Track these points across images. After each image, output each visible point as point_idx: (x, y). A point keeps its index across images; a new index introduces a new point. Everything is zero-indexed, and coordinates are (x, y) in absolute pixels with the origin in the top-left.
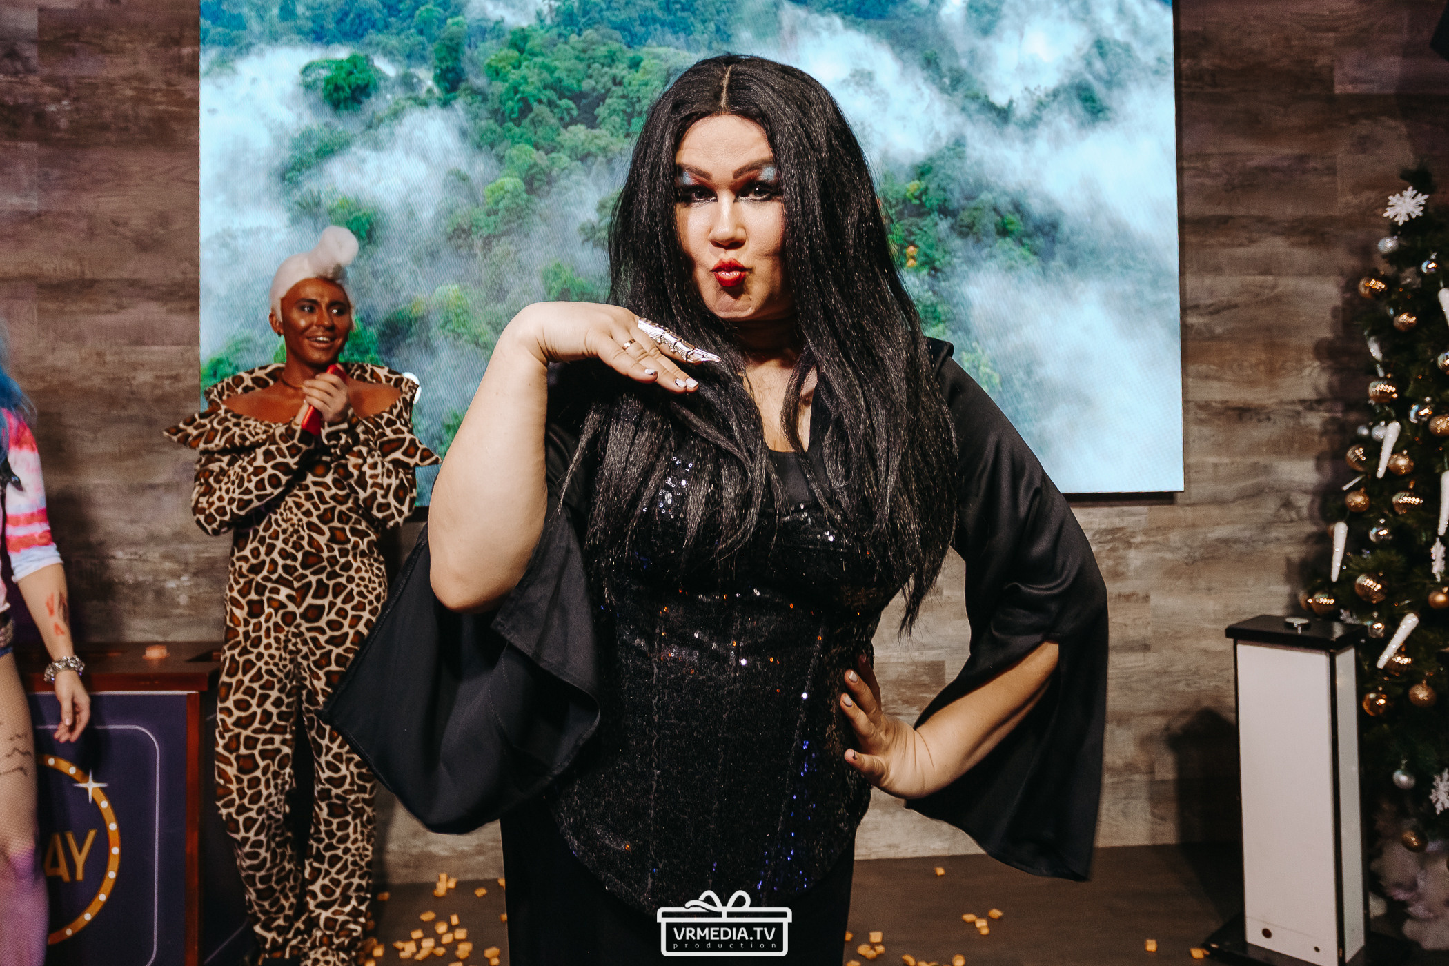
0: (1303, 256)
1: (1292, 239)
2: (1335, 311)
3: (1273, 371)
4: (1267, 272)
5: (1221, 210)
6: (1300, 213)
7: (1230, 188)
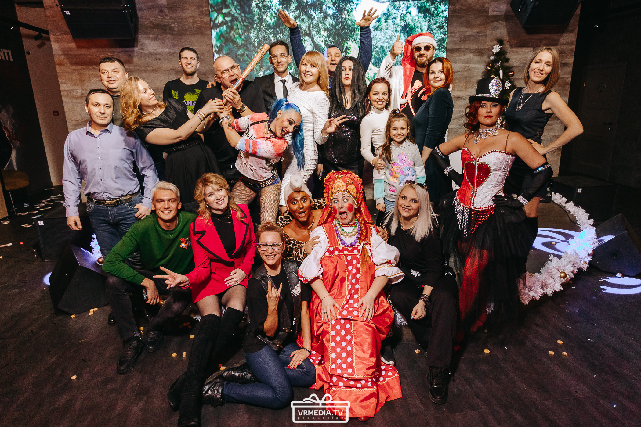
0: (477, 58)
1: (475, 54)
2: (483, 72)
3: (466, 88)
4: (467, 63)
5: (458, 47)
6: (477, 47)
7: (461, 41)
